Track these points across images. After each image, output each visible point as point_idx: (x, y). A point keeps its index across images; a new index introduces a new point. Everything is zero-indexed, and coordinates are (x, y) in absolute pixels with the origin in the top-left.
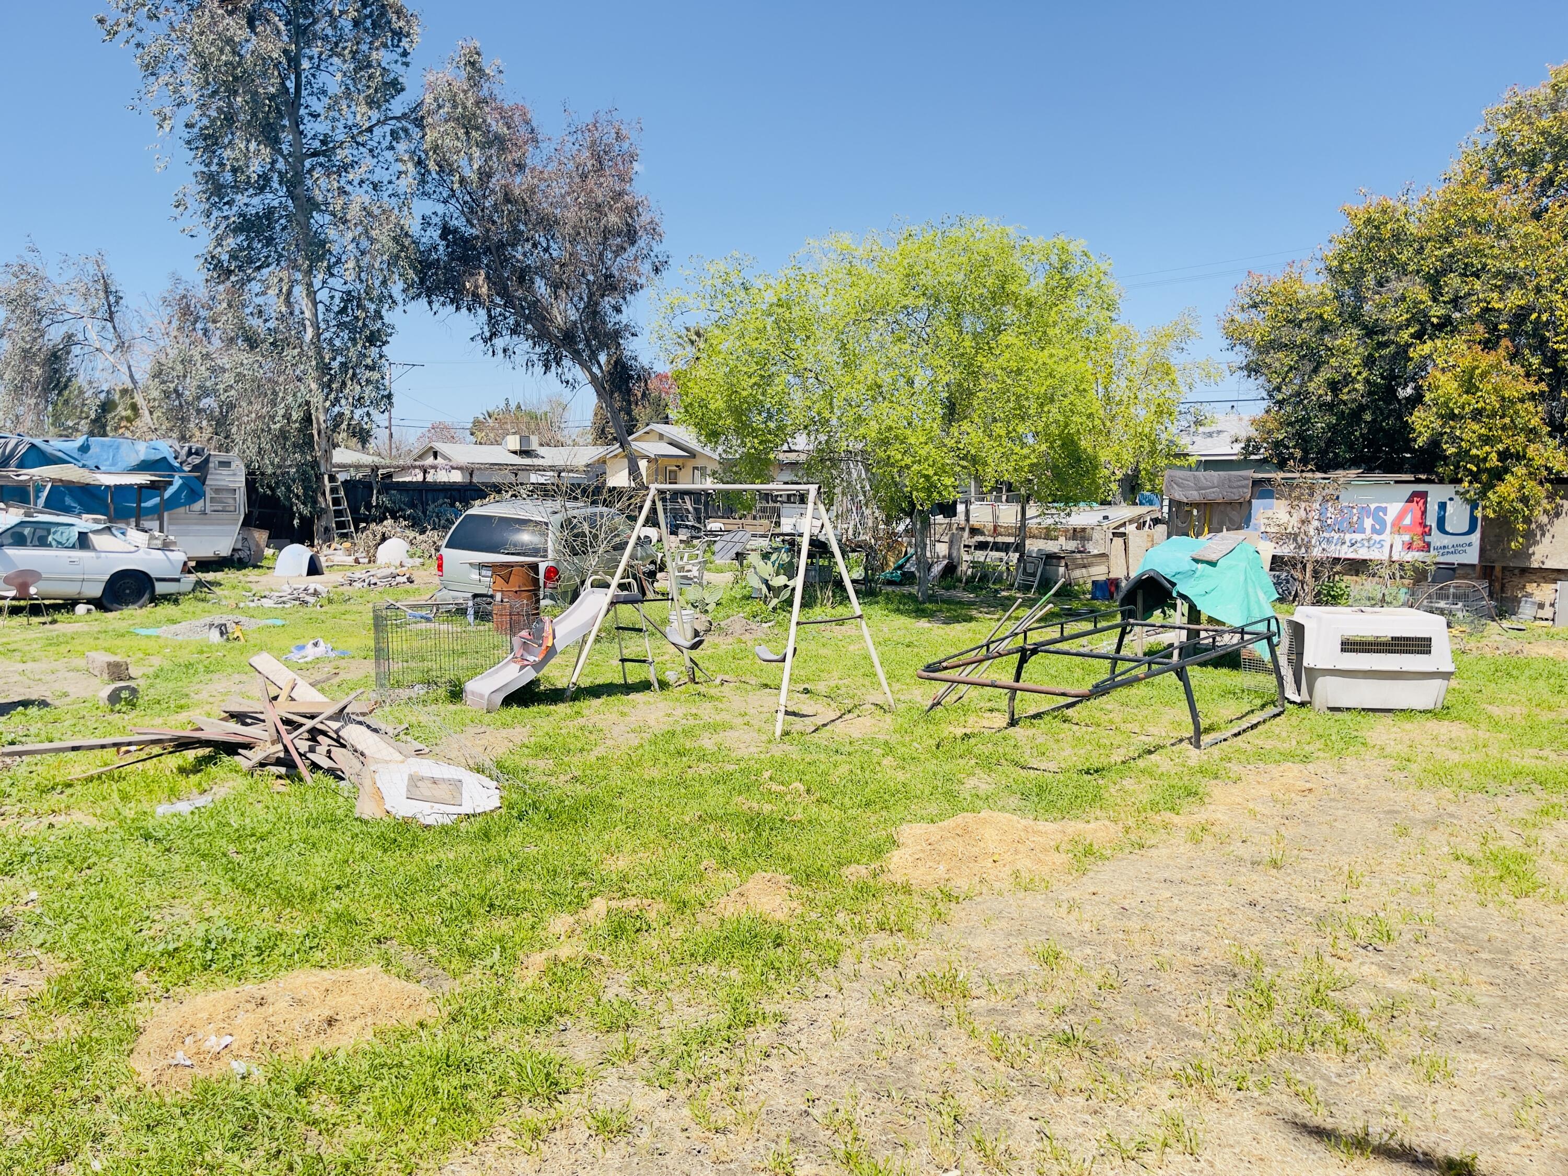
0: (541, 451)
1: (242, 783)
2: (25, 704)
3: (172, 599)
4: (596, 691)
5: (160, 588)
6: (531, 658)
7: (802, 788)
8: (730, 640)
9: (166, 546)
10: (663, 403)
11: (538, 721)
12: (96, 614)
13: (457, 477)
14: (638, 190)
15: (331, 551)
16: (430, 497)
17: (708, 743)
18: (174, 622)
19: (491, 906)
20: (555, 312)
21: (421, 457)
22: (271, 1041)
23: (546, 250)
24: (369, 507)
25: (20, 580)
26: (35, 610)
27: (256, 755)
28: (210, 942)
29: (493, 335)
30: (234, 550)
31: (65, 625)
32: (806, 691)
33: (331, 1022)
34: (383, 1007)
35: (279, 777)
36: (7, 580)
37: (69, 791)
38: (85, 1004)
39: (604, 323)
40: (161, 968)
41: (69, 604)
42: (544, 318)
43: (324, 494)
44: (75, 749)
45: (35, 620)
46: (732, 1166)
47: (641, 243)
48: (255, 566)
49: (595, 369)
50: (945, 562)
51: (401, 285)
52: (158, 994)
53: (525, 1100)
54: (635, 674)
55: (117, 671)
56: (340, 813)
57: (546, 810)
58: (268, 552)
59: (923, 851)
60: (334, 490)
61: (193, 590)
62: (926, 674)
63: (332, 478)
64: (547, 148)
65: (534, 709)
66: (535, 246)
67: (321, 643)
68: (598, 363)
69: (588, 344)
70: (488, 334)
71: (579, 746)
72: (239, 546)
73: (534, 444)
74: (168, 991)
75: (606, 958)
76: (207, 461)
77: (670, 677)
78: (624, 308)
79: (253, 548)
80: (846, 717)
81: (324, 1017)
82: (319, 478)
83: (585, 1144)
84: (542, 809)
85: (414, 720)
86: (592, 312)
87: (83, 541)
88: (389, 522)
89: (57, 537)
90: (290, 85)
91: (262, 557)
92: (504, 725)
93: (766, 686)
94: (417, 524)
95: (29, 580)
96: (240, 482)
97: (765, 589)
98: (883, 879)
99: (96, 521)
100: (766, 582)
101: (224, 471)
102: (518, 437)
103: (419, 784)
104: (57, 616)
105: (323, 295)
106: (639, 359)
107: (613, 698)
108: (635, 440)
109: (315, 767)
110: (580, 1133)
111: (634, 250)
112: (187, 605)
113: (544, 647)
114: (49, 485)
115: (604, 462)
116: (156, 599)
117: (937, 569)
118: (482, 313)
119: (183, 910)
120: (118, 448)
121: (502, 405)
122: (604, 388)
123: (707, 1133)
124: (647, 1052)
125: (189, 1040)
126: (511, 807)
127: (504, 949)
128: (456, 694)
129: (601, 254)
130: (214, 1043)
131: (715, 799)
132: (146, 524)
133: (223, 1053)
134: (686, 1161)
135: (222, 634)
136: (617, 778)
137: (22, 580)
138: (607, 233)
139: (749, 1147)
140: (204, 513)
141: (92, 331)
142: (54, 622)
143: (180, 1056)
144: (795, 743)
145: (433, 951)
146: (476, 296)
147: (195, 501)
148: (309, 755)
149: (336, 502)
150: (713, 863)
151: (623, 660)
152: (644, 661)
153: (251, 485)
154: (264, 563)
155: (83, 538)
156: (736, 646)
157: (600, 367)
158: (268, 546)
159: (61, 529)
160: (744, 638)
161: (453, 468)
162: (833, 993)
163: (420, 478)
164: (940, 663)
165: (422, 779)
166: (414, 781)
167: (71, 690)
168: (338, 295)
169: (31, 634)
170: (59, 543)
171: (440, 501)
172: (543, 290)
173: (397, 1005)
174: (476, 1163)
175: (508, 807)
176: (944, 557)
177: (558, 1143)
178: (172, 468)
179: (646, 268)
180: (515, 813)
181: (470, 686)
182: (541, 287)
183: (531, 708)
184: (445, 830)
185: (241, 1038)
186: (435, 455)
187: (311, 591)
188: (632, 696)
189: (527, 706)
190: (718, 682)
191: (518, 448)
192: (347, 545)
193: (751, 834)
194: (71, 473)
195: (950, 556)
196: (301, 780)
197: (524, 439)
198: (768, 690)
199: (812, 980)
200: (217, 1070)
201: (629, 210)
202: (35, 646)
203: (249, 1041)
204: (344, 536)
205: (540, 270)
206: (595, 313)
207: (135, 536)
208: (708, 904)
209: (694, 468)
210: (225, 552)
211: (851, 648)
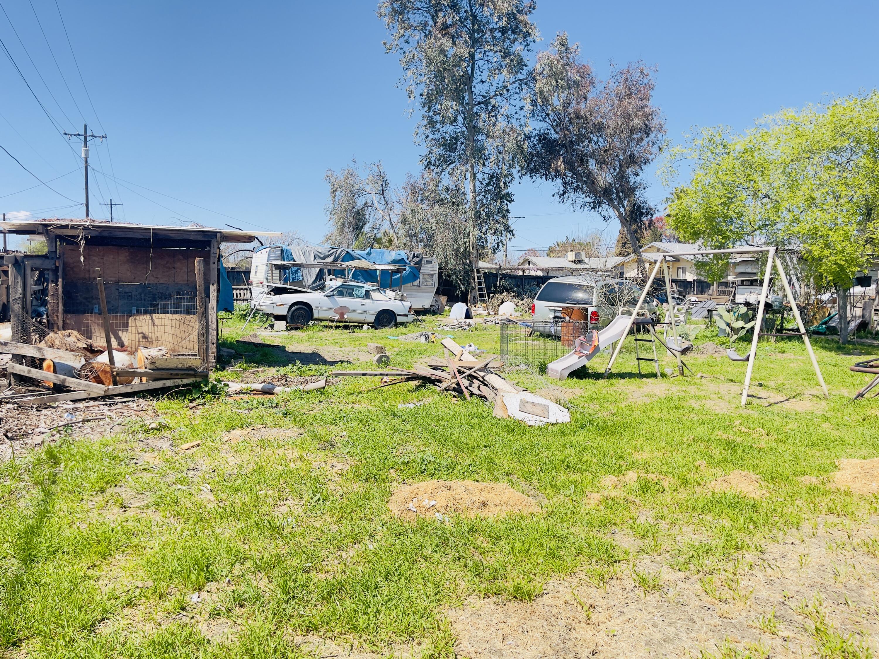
0: (587, 260)
1: (436, 397)
2: (342, 362)
3: (403, 324)
4: (622, 376)
5: (399, 319)
6: (585, 352)
7: (764, 432)
8: (705, 356)
9: (402, 299)
10: (659, 234)
11: (588, 387)
12: (372, 330)
13: (540, 273)
14: (652, 105)
15: (476, 309)
16: (527, 281)
17: (696, 404)
18: (405, 334)
19: (568, 466)
20: (599, 179)
21: (522, 264)
22: (455, 507)
23: (596, 143)
24: (495, 286)
25: (340, 311)
26: (346, 327)
27: (444, 385)
28: (424, 461)
29: (565, 192)
30: (431, 306)
31: (358, 334)
32: (761, 385)
33: (484, 504)
34: (510, 503)
35: (454, 396)
36: (335, 311)
37: (360, 395)
38: (367, 480)
39: (628, 182)
40: (401, 470)
41: (360, 325)
42: (593, 182)
43: (474, 279)
44: (364, 375)
45: (346, 331)
46: (733, 621)
47: (652, 135)
48: (440, 314)
49: (622, 210)
50: (861, 320)
51: (518, 168)
52: (400, 481)
53: (594, 560)
54: (646, 368)
55: (380, 350)
56: (485, 414)
57: (597, 425)
58: (447, 308)
59: (860, 473)
60: (479, 277)
61: (413, 322)
62: (857, 368)
63: (478, 271)
64: (599, 87)
65: (586, 381)
66: (590, 141)
67: (473, 345)
68: (623, 206)
69: (618, 196)
70: (562, 192)
71: (613, 399)
72: (433, 304)
73: (583, 257)
74: (404, 480)
75: (637, 501)
76: (421, 260)
77: (667, 371)
78: (640, 173)
79: (440, 305)
80: (791, 400)
81: (480, 501)
82: (472, 270)
83: (632, 590)
84: (595, 424)
85: (520, 380)
86: (622, 177)
87: (367, 295)
88: (505, 294)
89: (357, 292)
90: (469, 69)
91: (443, 311)
92: (570, 387)
93: (731, 381)
94: (519, 295)
95: (344, 311)
96: (435, 271)
97: (728, 330)
98: (828, 486)
99: (373, 286)
100: (728, 325)
101: (429, 266)
102: (574, 253)
103: (526, 404)
104: (355, 330)
105: (479, 176)
106: (648, 203)
107: (633, 379)
108: (643, 252)
109: (472, 394)
110: (629, 584)
111: (647, 139)
112: (410, 327)
113: (593, 346)
114: (354, 269)
115: (623, 265)
116: (397, 325)
117: (853, 325)
118: (559, 180)
119: (411, 448)
120: (383, 254)
121: (565, 240)
122: (626, 220)
123: (714, 600)
124: (668, 552)
125: (415, 500)
126: (576, 421)
127: (576, 487)
128: (543, 369)
129: (628, 143)
130: (428, 503)
131: (702, 431)
132: (394, 289)
133: (431, 509)
134: (700, 612)
135: (426, 339)
136: (637, 414)
137: (342, 313)
138: (632, 131)
139: (744, 615)
140: (418, 286)
141: (375, 199)
142: (354, 332)
143: (411, 506)
144: (756, 409)
145: (536, 483)
146: (557, 171)
147: (415, 280)
148: (469, 388)
149: (480, 283)
150: (704, 463)
151: (638, 359)
152: (652, 360)
153: (440, 274)
154: (445, 313)
155: (367, 292)
156: (709, 360)
157: (624, 208)
158: (446, 305)
159: (358, 289)
160: (714, 356)
161: (538, 269)
162: (797, 542)
163: (521, 274)
164: (868, 362)
165: (527, 402)
166: (523, 403)
167: (361, 358)
168: (486, 176)
169: (344, 337)
170: (357, 295)
171: (532, 284)
172: (594, 167)
173: (518, 503)
174: (567, 585)
175: (575, 421)
176: (859, 317)
177: (615, 586)
178: (406, 263)
179: (655, 149)
180: (579, 425)
181: (550, 366)
182: (592, 165)
183: (584, 380)
184: (540, 428)
185: (440, 502)
186: (529, 263)
187: (467, 323)
188: (644, 380)
189: (582, 379)
190: (699, 376)
191: (574, 259)
192: (484, 305)
193: (730, 451)
194: (363, 264)
195: (863, 316)
196: (465, 399)
197: (577, 255)
198: (733, 383)
199: (781, 533)
200: (428, 516)
201: (647, 116)
202: (346, 341)
203: (444, 504)
204: (483, 301)
205: (592, 155)
206: (623, 177)
207: (390, 293)
208: (703, 483)
209: (678, 268)
210: (427, 306)
211: (791, 365)
